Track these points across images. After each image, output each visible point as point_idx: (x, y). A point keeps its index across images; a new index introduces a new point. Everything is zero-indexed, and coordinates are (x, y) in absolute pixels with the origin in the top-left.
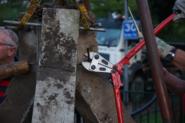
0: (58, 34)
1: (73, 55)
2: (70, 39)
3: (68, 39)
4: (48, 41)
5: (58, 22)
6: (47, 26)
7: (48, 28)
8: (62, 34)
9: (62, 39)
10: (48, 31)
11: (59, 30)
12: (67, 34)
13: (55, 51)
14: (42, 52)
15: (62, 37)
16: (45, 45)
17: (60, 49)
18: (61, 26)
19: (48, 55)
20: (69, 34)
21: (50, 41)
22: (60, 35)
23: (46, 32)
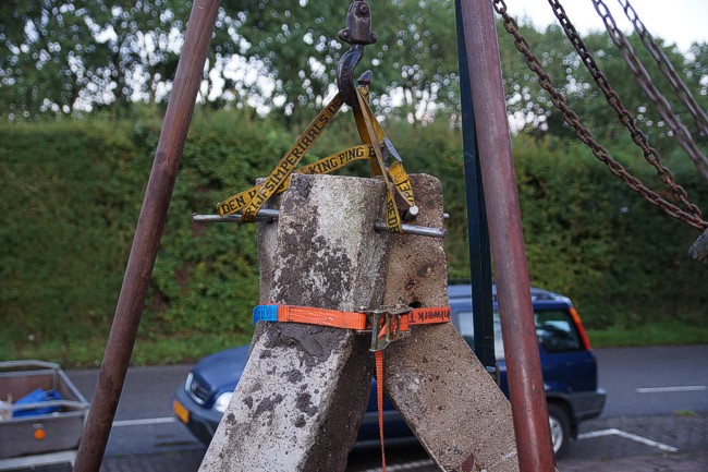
0: (313, 240)
1: (344, 298)
2: (339, 254)
3: (335, 253)
4: (290, 256)
5: (315, 209)
6: (290, 219)
7: (291, 225)
8: (321, 240)
9: (320, 254)
10: (291, 231)
11: (315, 231)
12: (333, 241)
13: (303, 282)
14: (276, 284)
15: (321, 248)
16: (282, 266)
17: (315, 278)
18: (320, 221)
19: (288, 293)
20: (339, 241)
21: (294, 258)
22: (318, 244)
23: (286, 234)
